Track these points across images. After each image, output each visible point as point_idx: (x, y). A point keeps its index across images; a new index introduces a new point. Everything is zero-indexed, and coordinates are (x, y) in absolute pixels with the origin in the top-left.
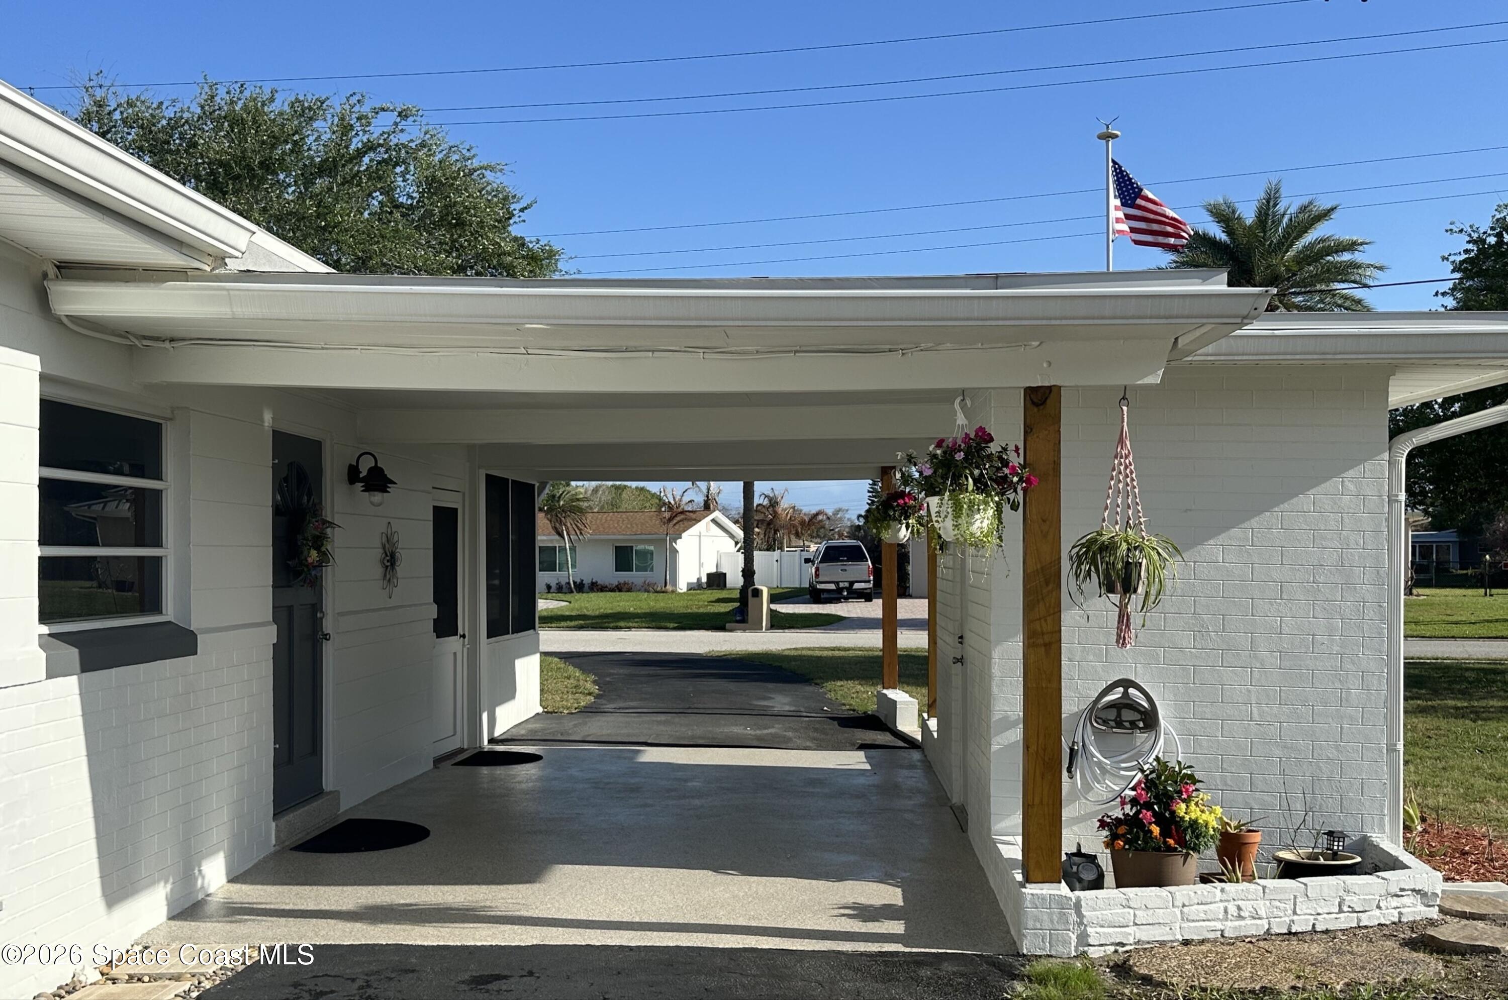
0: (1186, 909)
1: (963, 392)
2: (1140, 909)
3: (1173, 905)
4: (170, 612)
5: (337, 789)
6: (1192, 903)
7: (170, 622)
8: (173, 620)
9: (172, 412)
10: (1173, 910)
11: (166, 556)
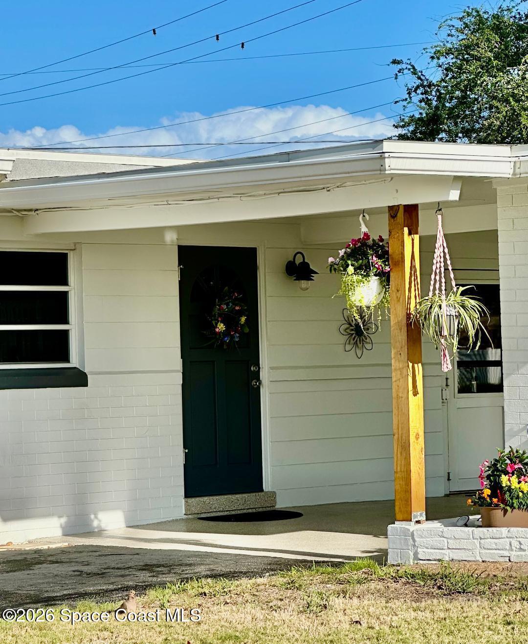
0: (482, 541)
1: (364, 211)
2: (451, 538)
3: (473, 538)
4: (74, 361)
5: (274, 490)
6: (486, 537)
7: (75, 368)
8: (78, 367)
9: (75, 245)
10: (473, 540)
11: (71, 329)
